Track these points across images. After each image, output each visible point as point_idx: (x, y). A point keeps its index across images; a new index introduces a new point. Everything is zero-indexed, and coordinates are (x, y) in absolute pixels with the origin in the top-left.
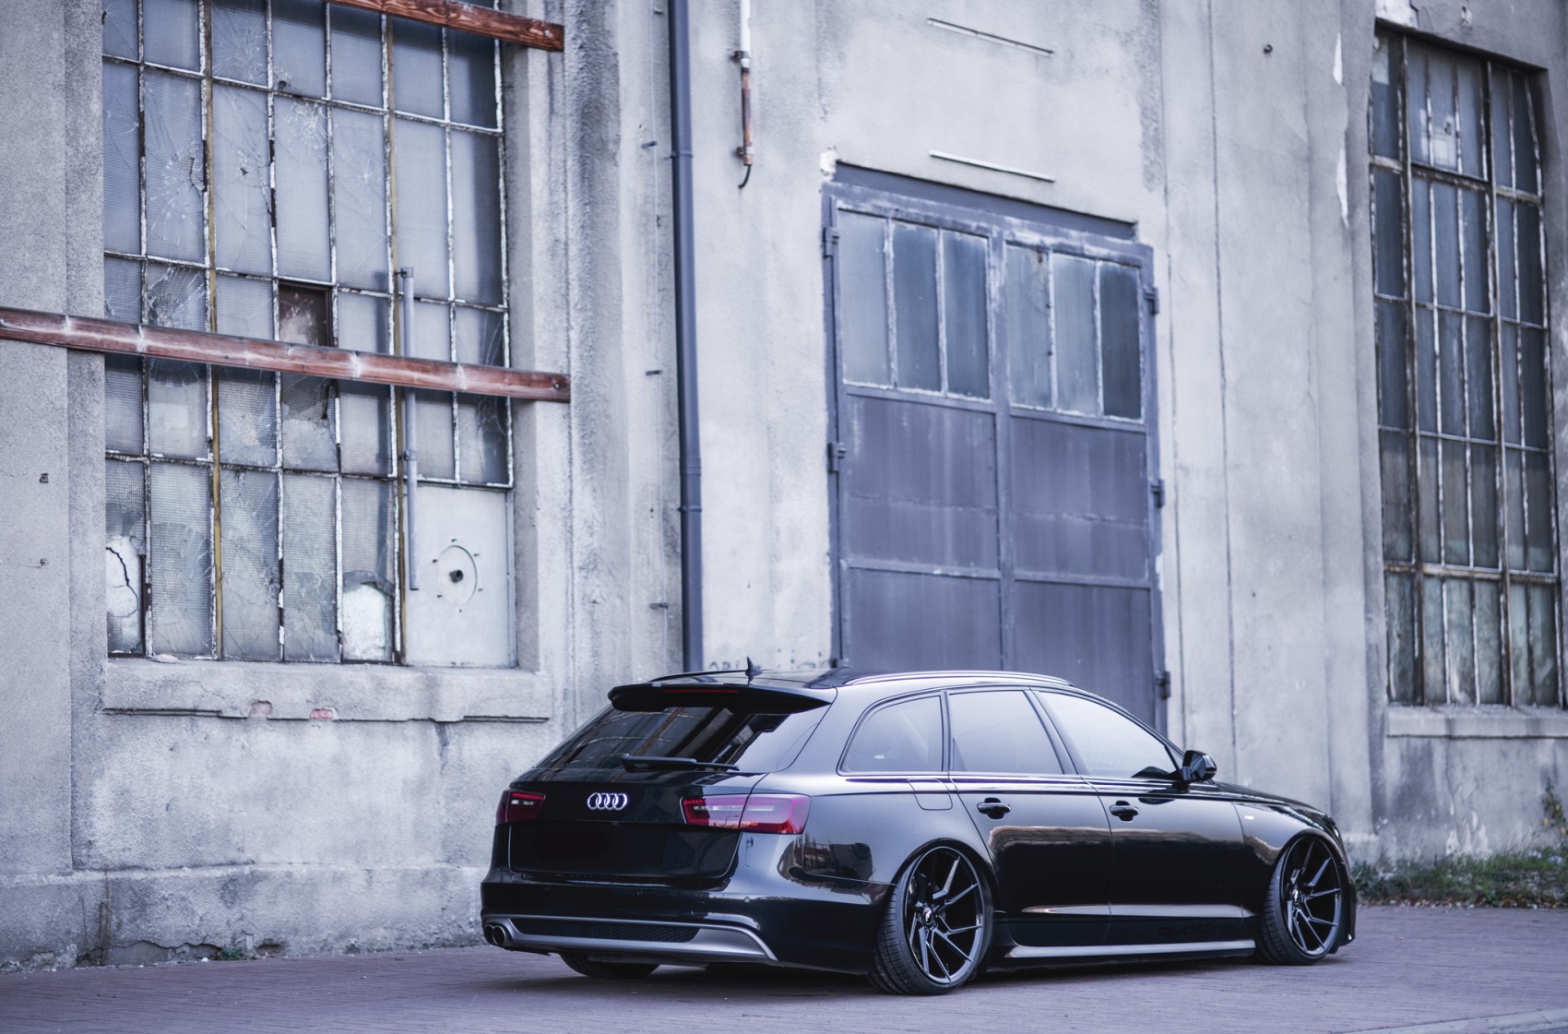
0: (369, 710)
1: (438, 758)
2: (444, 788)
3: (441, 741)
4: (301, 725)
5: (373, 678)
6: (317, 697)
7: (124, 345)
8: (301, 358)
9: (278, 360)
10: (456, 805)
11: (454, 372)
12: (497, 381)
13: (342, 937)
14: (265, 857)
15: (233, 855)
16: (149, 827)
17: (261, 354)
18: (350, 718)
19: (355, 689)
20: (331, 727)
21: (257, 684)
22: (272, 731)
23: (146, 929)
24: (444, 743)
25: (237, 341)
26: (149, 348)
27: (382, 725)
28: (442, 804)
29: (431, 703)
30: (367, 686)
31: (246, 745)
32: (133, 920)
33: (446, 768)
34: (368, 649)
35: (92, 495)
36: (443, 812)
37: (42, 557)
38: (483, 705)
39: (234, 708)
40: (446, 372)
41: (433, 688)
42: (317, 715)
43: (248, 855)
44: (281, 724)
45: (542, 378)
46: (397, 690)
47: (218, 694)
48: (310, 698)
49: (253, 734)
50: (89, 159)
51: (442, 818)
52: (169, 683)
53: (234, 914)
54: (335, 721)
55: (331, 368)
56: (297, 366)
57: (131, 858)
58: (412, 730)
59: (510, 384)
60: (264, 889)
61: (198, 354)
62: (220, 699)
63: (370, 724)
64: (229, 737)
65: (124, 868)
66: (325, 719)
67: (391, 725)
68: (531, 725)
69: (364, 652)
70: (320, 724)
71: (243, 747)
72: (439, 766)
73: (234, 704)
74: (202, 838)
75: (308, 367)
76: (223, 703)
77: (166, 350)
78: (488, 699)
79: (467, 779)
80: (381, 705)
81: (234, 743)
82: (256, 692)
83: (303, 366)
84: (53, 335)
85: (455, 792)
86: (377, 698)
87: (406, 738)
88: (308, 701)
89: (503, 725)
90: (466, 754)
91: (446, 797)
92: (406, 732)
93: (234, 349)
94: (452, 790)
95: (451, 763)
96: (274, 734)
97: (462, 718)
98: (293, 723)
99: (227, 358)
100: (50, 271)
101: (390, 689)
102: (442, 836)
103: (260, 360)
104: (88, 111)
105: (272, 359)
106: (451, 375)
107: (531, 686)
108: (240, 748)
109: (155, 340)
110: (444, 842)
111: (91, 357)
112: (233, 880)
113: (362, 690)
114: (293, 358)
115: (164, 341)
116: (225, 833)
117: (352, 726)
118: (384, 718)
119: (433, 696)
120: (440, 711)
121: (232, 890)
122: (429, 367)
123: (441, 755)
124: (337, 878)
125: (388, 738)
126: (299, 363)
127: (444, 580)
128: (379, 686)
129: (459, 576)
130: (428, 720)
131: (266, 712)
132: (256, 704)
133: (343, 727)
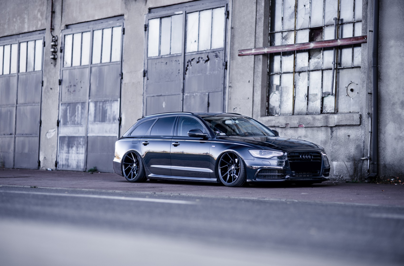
0: (312, 125)
1: (330, 135)
2: (332, 142)
3: (331, 131)
4: (297, 128)
5: (312, 117)
6: (299, 122)
7: (263, 52)
8: (298, 46)
9: (294, 48)
10: (335, 147)
11: (337, 41)
12: (349, 41)
17: (290, 47)
18: (307, 126)
19: (308, 120)
20: (304, 129)
21: (286, 120)
22: (291, 130)
24: (332, 132)
25: (285, 46)
26: (267, 52)
27: (316, 128)
28: (331, 146)
29: (327, 122)
30: (311, 119)
31: (286, 133)
33: (332, 138)
34: (331, 110)
35: (258, 83)
36: (331, 148)
37: (248, 97)
38: (340, 122)
40: (335, 42)
41: (327, 119)
42: (300, 126)
44: (293, 128)
45: (362, 37)
46: (318, 120)
48: (298, 122)
49: (287, 131)
50: (261, 15)
51: (330, 150)
52: (269, 121)
54: (305, 127)
55: (306, 47)
56: (298, 48)
58: (323, 129)
59: (352, 41)
61: (277, 50)
62: (279, 123)
63: (313, 128)
64: (282, 132)
66: (302, 127)
67: (318, 128)
68: (356, 127)
69: (330, 111)
70: (301, 128)
71: (285, 134)
72: (330, 137)
73: (282, 125)
75: (300, 48)
76: (279, 124)
77: (271, 51)
78: (342, 120)
79: (338, 140)
80: (315, 123)
81: (283, 133)
82: (286, 121)
83: (299, 48)
84: (251, 53)
85: (335, 143)
86: (314, 122)
87: (322, 131)
88: (298, 123)
89: (348, 127)
90: (338, 134)
91: (332, 145)
92: (322, 129)
93: (284, 48)
94: (333, 143)
95: (334, 136)
96: (291, 131)
97: (335, 125)
98: (296, 128)
99: (283, 50)
100: (252, 40)
101: (317, 119)
102: (331, 154)
103: (290, 49)
104: (262, 5)
105: (292, 48)
106: (336, 42)
107: (353, 117)
108: (284, 134)
109: (269, 49)
110: (331, 155)
111: (259, 55)
113: (310, 120)
114: (296, 47)
115: (270, 49)
117: (309, 128)
118: (315, 126)
119: (327, 120)
120: (329, 124)
122: (330, 42)
123: (331, 135)
125: (318, 131)
126: (298, 47)
127: (349, 91)
128: (314, 119)
129: (352, 90)
130: (327, 126)
131: (289, 126)
132: (287, 124)
133: (307, 129)
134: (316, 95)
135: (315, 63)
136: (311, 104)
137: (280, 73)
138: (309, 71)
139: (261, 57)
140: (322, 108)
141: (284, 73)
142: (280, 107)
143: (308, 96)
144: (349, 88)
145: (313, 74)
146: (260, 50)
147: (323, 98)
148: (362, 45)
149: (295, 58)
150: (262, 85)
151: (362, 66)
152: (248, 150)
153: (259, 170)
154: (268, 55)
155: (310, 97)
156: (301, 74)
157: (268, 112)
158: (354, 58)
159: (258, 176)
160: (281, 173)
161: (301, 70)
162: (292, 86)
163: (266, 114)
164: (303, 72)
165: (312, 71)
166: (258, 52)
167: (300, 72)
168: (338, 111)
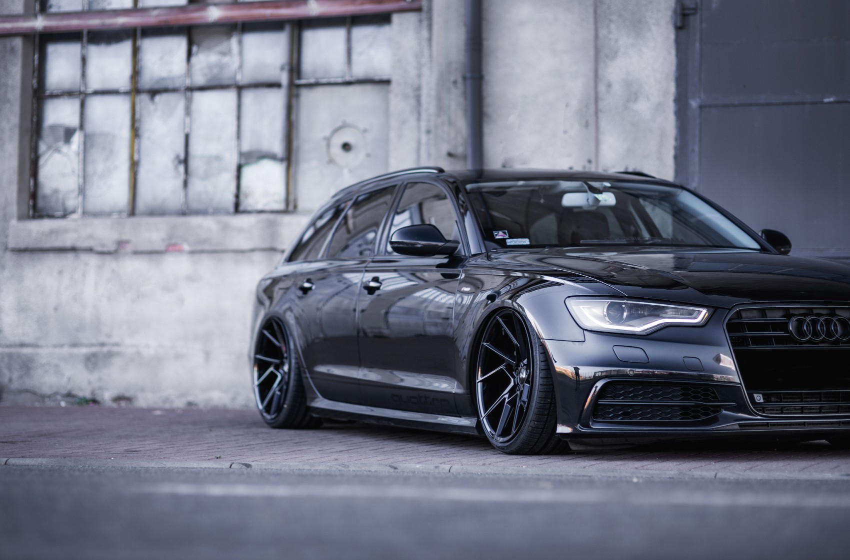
0: (216, 244)
4: (160, 256)
6: (171, 236)
13: (182, 395)
14: (128, 341)
15: (103, 339)
16: (42, 322)
18: (199, 250)
19: (202, 230)
21: (119, 229)
22: (136, 260)
23: (29, 383)
27: (231, 254)
30: (214, 229)
31: (116, 270)
32: (21, 377)
34: (272, 203)
39: (103, 246)
42: (171, 248)
43: (115, 339)
44: (144, 255)
46: (242, 230)
47: (91, 237)
48: (164, 237)
49: (120, 263)
52: (52, 232)
53: (94, 377)
54: (189, 252)
57: (26, 340)
58: (257, 256)
60: (117, 362)
63: (220, 253)
64: (102, 264)
65: (22, 345)
66: (181, 251)
67: (239, 254)
69: (268, 205)
70: (175, 255)
73: (103, 244)
74: (81, 328)
76: (93, 243)
80: (227, 240)
81: (104, 268)
82: (118, 234)
86: (223, 236)
87: (252, 263)
92: (253, 258)
96: (138, 262)
98: (154, 256)
101: (235, 230)
103: (128, 22)
105: (139, 19)
106: (301, 8)
111: (14, 38)
112: (94, 355)
113: (209, 231)
114: (157, 16)
116: (97, 324)
117: (205, 256)
118: (230, 249)
121: (92, 361)
124: (179, 357)
127: (336, 150)
128: (225, 228)
129: (346, 147)
130: (273, 249)
131: (129, 248)
132: (121, 244)
133: (196, 257)
134: (218, 158)
135: (210, 67)
136: (197, 185)
137: (81, 93)
138: (191, 89)
139: (18, 42)
140: (237, 196)
141: (97, 93)
142: (82, 191)
143: (185, 161)
144: (339, 140)
145: (203, 100)
146: (17, 21)
147: (239, 168)
148: (396, 18)
149: (136, 51)
150: (21, 126)
151: (395, 79)
152: (568, 301)
153: (599, 384)
154: (34, 38)
155: (194, 164)
156: (158, 98)
157: (35, 207)
158: (355, 57)
159: (597, 411)
160: (696, 398)
161: (156, 87)
162: (125, 133)
163: (29, 211)
164: (166, 90)
165: (202, 89)
166: (12, 29)
167: (153, 93)
168: (295, 207)
